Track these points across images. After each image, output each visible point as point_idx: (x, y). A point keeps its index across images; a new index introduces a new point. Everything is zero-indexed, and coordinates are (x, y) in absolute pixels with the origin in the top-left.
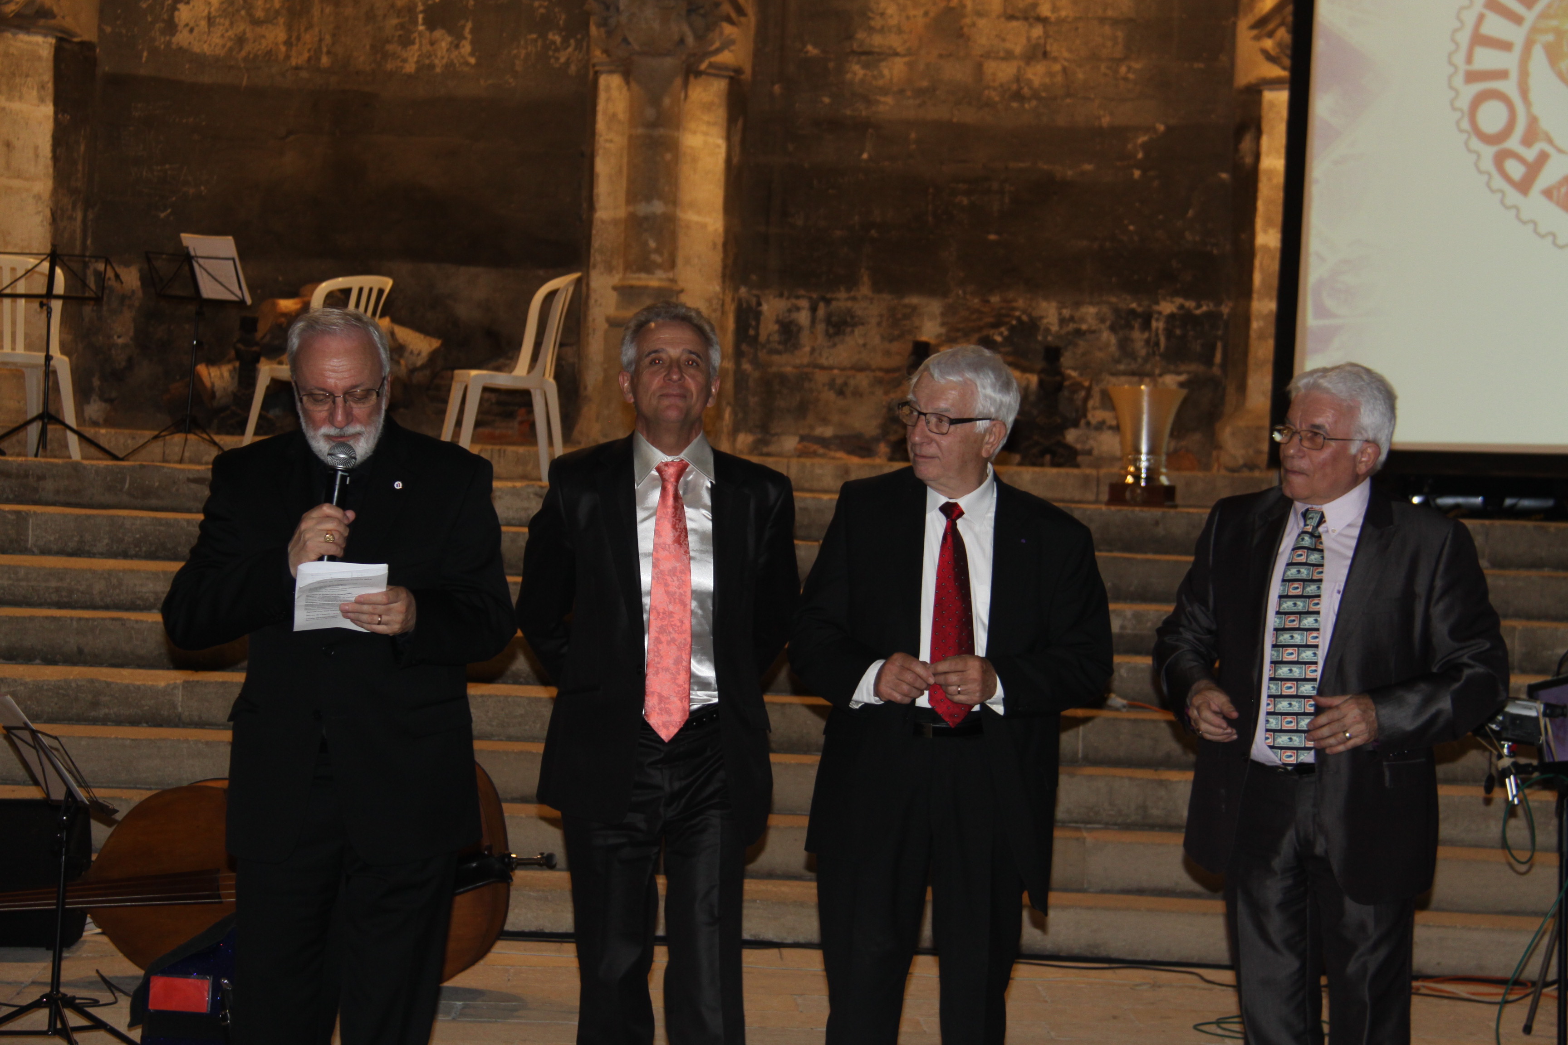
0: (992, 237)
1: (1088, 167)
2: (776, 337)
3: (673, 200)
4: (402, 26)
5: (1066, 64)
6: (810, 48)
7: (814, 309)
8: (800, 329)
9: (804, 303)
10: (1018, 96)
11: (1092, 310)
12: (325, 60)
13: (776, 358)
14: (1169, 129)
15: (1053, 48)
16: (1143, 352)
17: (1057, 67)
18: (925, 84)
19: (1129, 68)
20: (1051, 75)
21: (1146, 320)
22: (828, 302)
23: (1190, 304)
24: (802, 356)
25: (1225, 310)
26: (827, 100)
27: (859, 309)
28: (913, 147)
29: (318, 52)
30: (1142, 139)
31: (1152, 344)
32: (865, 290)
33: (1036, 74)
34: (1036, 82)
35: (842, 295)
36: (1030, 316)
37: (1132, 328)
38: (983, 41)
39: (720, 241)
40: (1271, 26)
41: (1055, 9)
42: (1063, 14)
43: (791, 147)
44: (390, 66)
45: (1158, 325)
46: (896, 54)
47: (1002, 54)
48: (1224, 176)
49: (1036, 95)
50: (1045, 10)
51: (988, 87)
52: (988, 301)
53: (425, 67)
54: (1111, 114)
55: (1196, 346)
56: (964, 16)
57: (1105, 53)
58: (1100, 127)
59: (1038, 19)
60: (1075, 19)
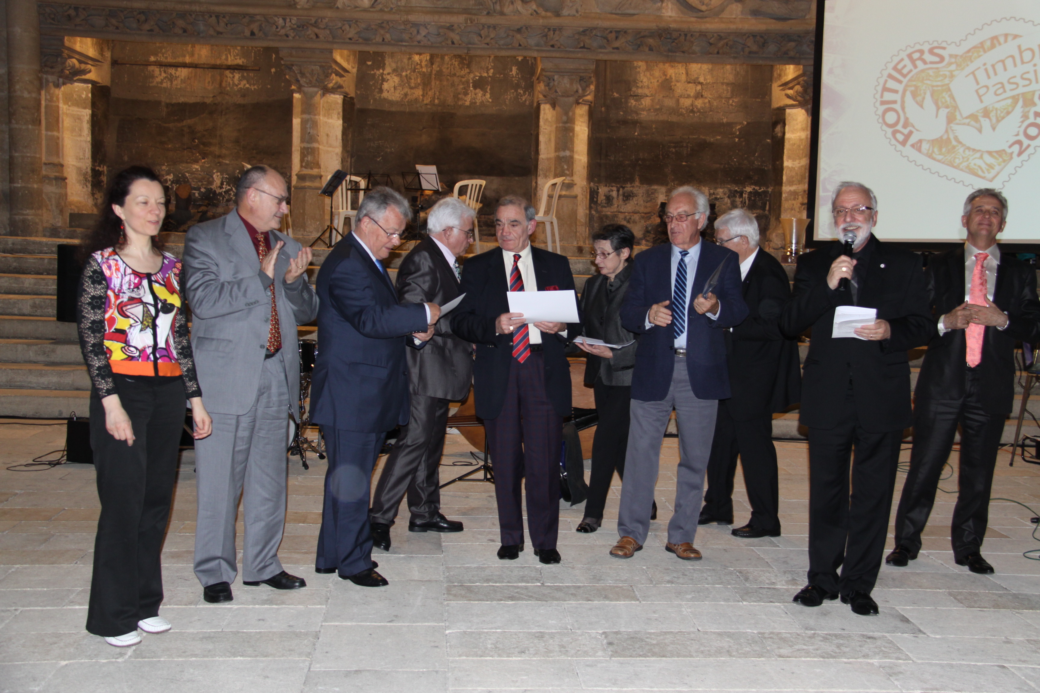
0: (684, 163)
1: (719, 137)
2: (604, 201)
3: (572, 151)
4: (464, 88)
5: (710, 99)
6: (615, 94)
7: (618, 191)
8: (613, 198)
9: (615, 189)
10: (692, 111)
11: (721, 190)
12: (436, 101)
13: (604, 209)
14: (748, 124)
15: (705, 94)
17: (707, 101)
18: (658, 107)
19: (733, 101)
20: (705, 103)
21: (741, 194)
22: (623, 188)
23: (757, 188)
24: (614, 208)
25: (770, 190)
26: (622, 113)
27: (635, 190)
28: (654, 130)
29: (434, 98)
30: (738, 127)
32: (637, 183)
33: (699, 103)
34: (699, 107)
35: (629, 185)
37: (736, 197)
38: (679, 91)
39: (586, 166)
40: (791, 85)
41: (705, 79)
42: (708, 81)
43: (608, 131)
44: (460, 103)
45: (745, 196)
46: (647, 96)
47: (686, 96)
48: (768, 141)
49: (699, 111)
50: (701, 80)
51: (681, 108)
53: (473, 103)
54: (727, 118)
55: (760, 204)
56: (672, 82)
57: (724, 95)
58: (723, 123)
59: (699, 83)
60: (713, 83)
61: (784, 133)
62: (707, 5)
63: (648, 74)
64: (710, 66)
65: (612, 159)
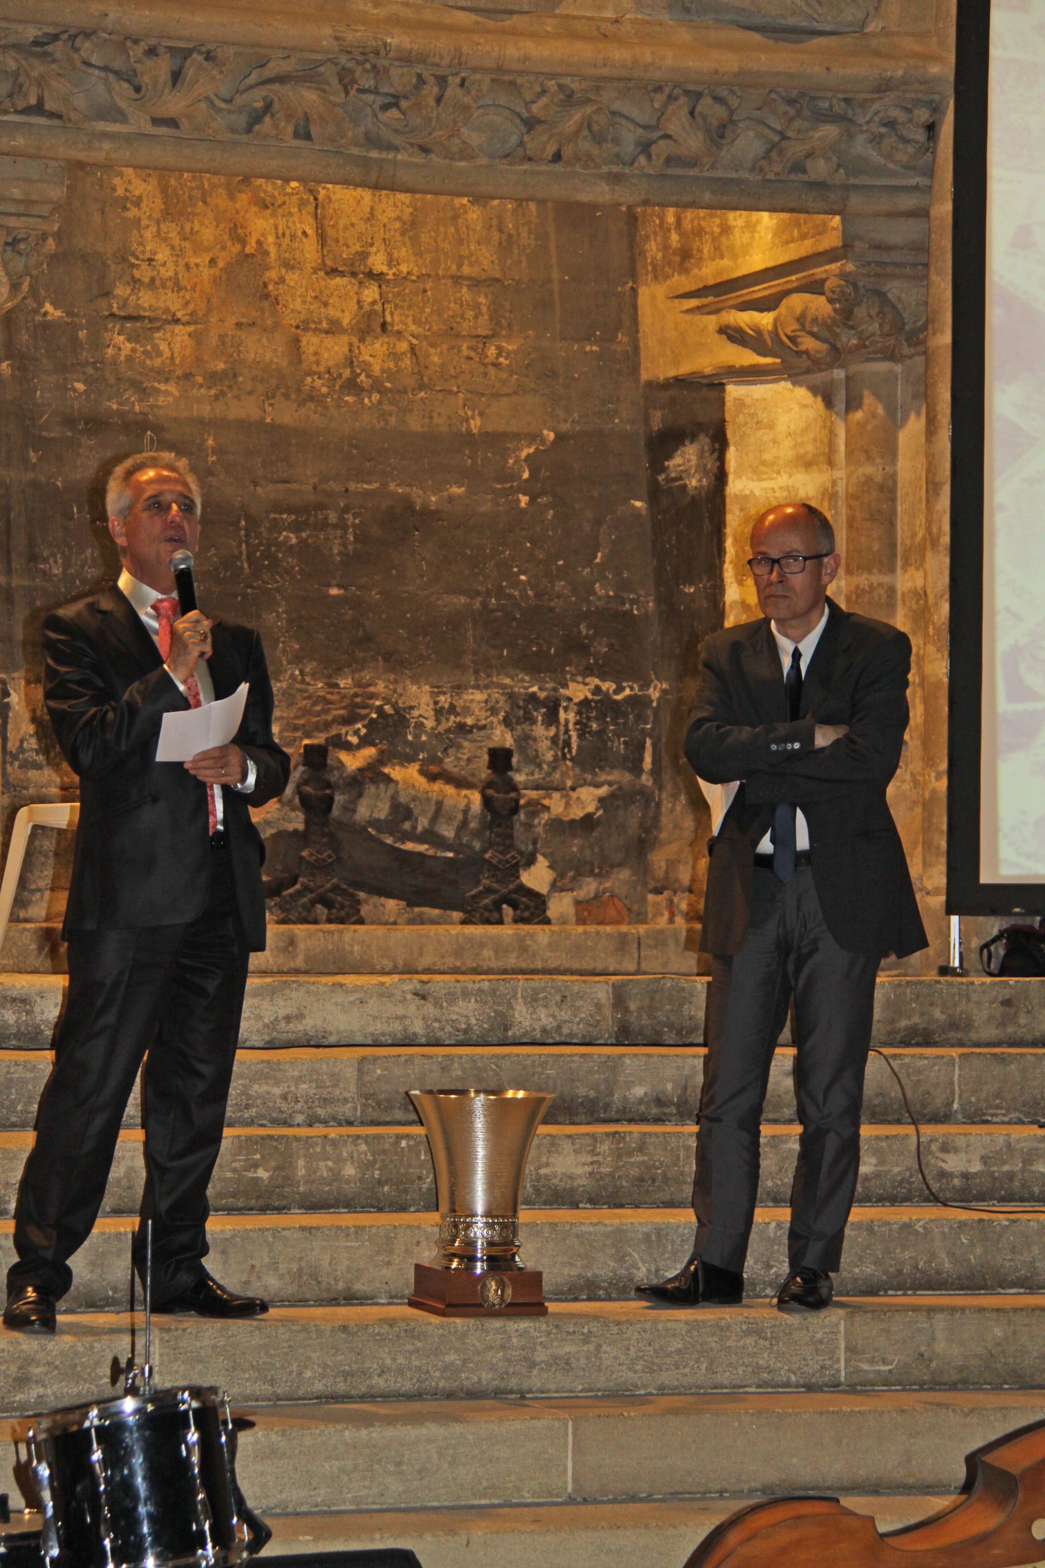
0: (334, 591)
1: (457, 490)
2: (33, 743)
5: (414, 341)
6: (48, 307)
10: (352, 386)
11: (479, 696)
13: (32, 774)
14: (562, 438)
15: (394, 318)
16: (549, 756)
17: (403, 346)
18: (221, 366)
19: (500, 349)
20: (395, 356)
21: (552, 708)
23: (608, 686)
26: (80, 387)
28: (212, 458)
30: (526, 451)
31: (561, 744)
33: (375, 355)
34: (376, 370)
36: (394, 706)
37: (534, 722)
38: (297, 305)
40: (759, 291)
41: (391, 262)
42: (404, 268)
43: (33, 456)
45: (569, 716)
46: (177, 321)
47: (325, 325)
48: (638, 504)
49: (377, 386)
50: (378, 262)
51: (310, 373)
52: (337, 686)
54: (481, 414)
55: (619, 746)
56: (268, 268)
57: (465, 327)
58: (469, 434)
59: (371, 275)
60: (421, 277)
61: (721, 477)
63: (172, 231)
64: (405, 208)
65: (57, 571)
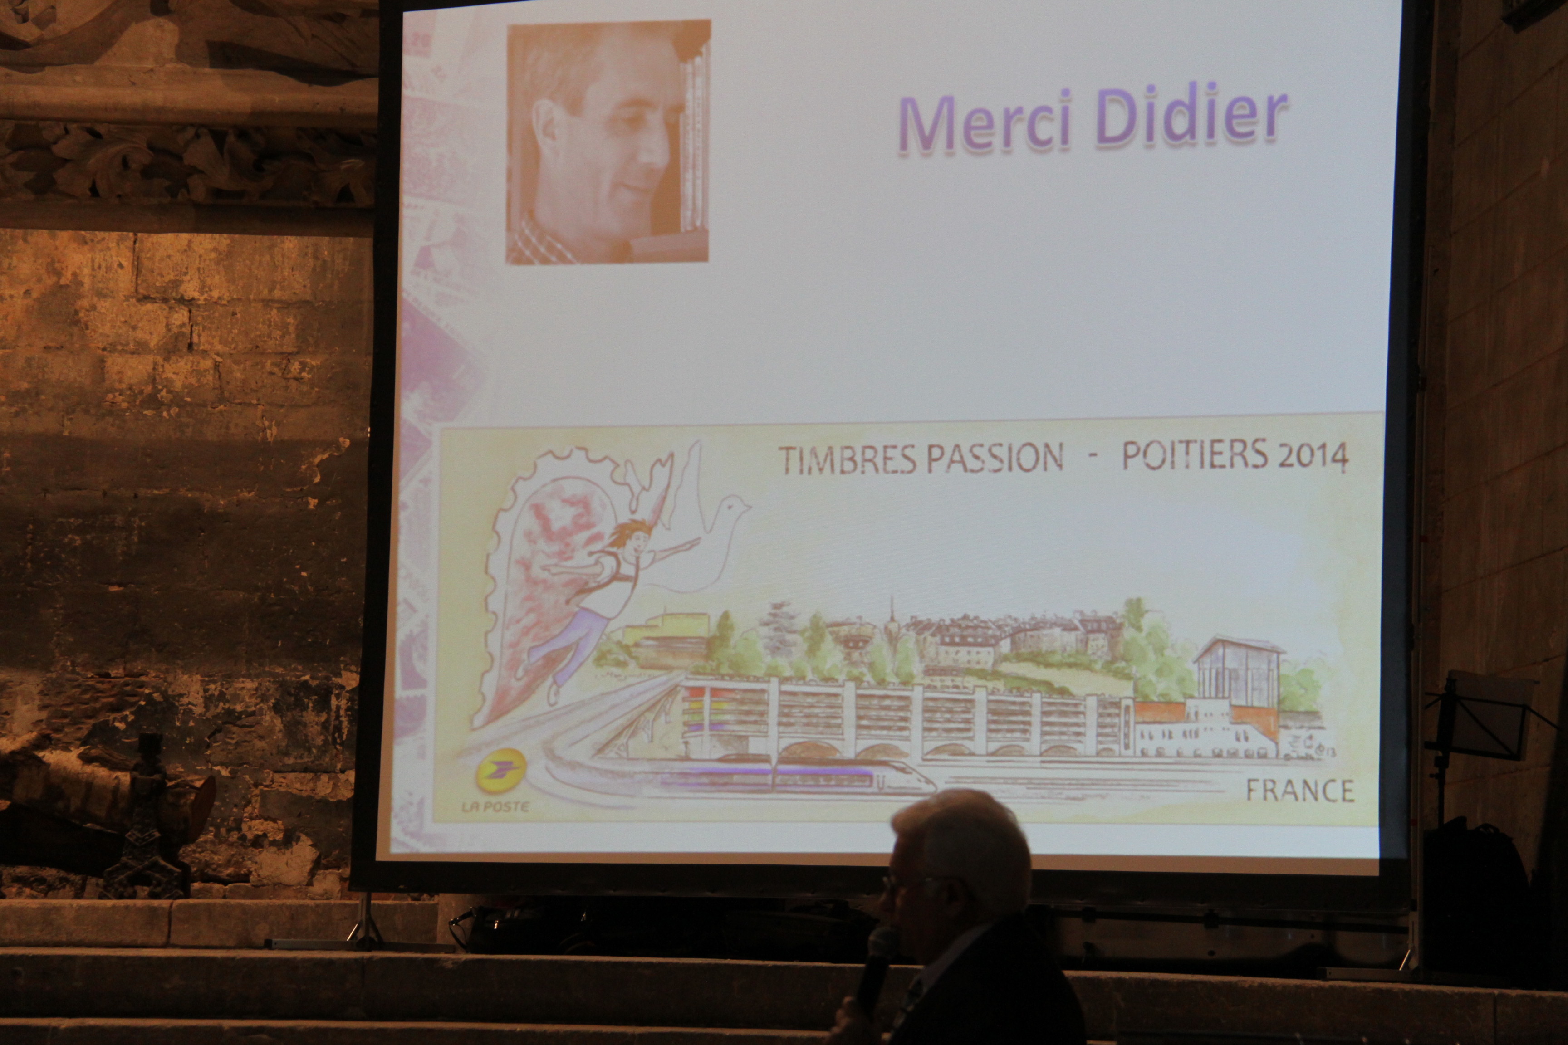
0: (114, 589)
1: (246, 495)
5: (219, 359)
10: (153, 401)
11: (250, 685)
14: (354, 446)
15: (201, 340)
16: (319, 741)
17: (207, 364)
18: (25, 385)
19: (303, 365)
20: (198, 373)
21: (324, 696)
30: (320, 457)
31: (331, 729)
33: (178, 372)
34: (178, 385)
36: (164, 694)
37: (305, 708)
38: (107, 329)
41: (203, 288)
42: (215, 294)
45: (338, 703)
47: (132, 346)
49: (177, 400)
50: (190, 289)
51: (112, 390)
52: (108, 676)
54: (278, 425)
56: (80, 297)
57: (271, 345)
58: (264, 441)
59: (182, 301)
60: (231, 301)
62: (42, 22)
64: (223, 240)
